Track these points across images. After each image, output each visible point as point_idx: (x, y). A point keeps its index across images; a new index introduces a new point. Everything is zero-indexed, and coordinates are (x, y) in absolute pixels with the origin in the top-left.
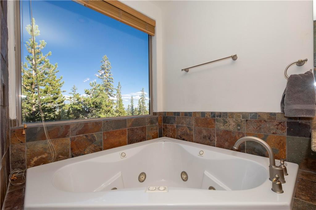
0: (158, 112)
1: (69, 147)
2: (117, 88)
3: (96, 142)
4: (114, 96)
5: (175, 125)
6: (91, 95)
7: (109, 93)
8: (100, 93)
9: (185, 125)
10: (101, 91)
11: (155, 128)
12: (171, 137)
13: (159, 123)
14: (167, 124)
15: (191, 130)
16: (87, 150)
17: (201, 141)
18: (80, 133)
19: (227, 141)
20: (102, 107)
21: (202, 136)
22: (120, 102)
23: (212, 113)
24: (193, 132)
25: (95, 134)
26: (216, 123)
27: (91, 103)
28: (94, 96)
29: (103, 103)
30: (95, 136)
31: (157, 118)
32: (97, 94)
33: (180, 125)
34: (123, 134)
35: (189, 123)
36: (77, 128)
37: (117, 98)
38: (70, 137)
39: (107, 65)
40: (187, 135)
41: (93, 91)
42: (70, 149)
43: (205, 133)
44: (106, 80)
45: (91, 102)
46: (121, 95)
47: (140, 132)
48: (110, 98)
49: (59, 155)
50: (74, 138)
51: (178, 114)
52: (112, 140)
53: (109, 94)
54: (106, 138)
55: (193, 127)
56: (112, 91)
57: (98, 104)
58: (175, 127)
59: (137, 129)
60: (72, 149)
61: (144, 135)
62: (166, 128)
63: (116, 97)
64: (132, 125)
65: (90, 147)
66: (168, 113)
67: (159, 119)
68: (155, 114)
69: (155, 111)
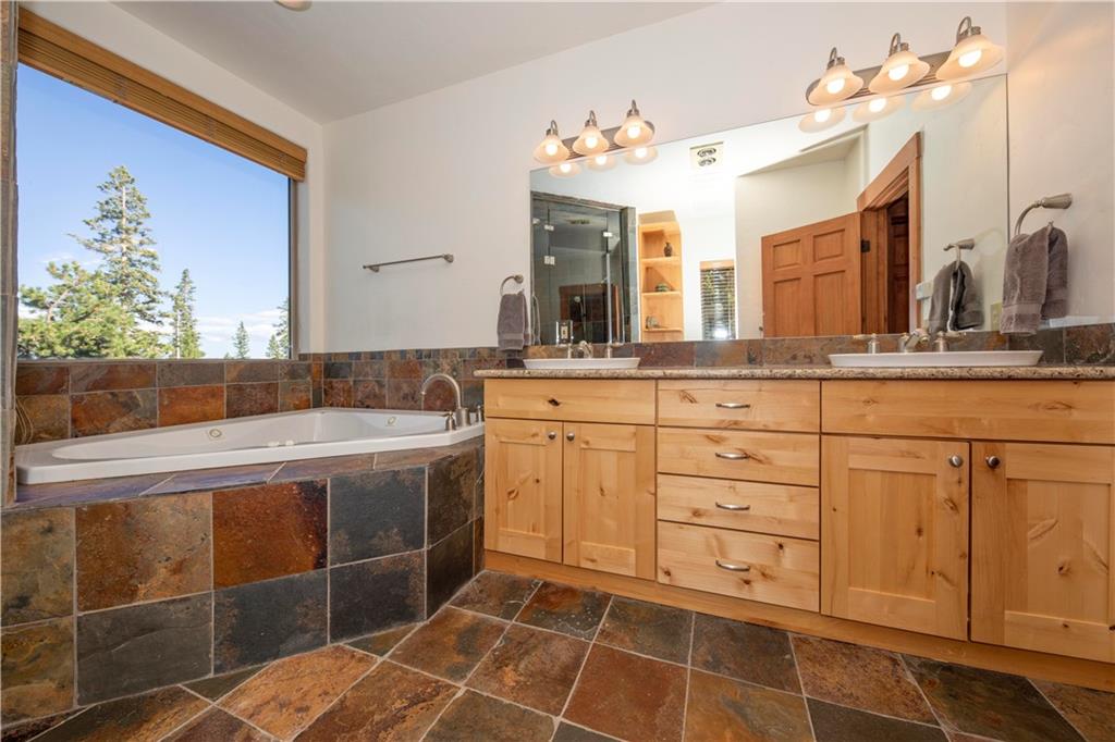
0: (312, 352)
1: (68, 417)
2: (175, 292)
3: (139, 409)
4: (158, 319)
5: (351, 380)
6: (54, 309)
7: (140, 306)
8: (97, 306)
9: (370, 378)
10: (103, 297)
11: (302, 388)
12: (343, 406)
13: (312, 378)
14: (335, 380)
15: (381, 385)
16: (116, 425)
17: (399, 404)
18: (96, 386)
19: (439, 398)
20: (107, 354)
21: (401, 394)
22: (186, 343)
23: (417, 351)
24: (385, 391)
25: (136, 393)
26: (424, 368)
27: (51, 340)
28: (70, 315)
29: (114, 339)
30: (138, 397)
31: (309, 365)
32: (83, 309)
33: (361, 378)
34: (213, 396)
35: (379, 373)
36: (87, 375)
37: (172, 327)
38: (70, 394)
39: (127, 202)
40: (375, 396)
41: (63, 297)
42: (70, 422)
43: (406, 389)
44: (125, 259)
45: (52, 336)
46: (193, 318)
47: (260, 395)
48: (138, 327)
49: (40, 432)
50: (82, 398)
51: (358, 355)
52: (184, 408)
53: (139, 311)
54: (166, 403)
55: (386, 379)
56: (153, 301)
57: (92, 343)
58: (352, 383)
59: (253, 387)
60: (74, 421)
61: (272, 401)
62: (332, 388)
63: (171, 324)
64: (240, 377)
65: (125, 419)
66: (336, 354)
67: (314, 370)
68: (304, 357)
69: (303, 351)
